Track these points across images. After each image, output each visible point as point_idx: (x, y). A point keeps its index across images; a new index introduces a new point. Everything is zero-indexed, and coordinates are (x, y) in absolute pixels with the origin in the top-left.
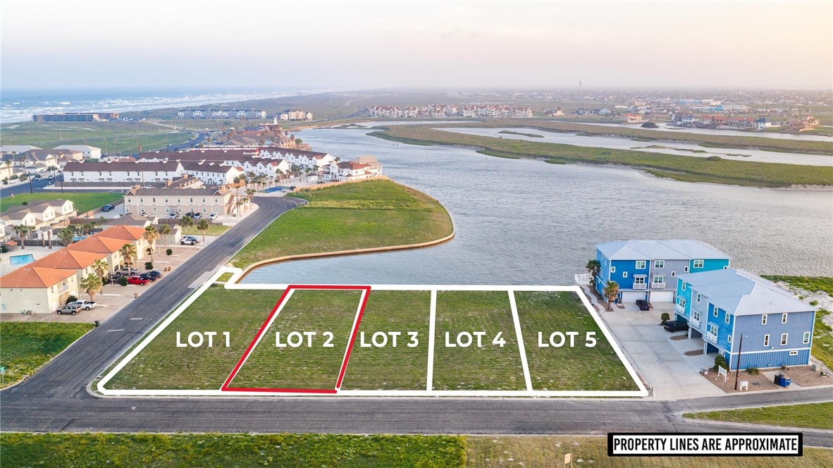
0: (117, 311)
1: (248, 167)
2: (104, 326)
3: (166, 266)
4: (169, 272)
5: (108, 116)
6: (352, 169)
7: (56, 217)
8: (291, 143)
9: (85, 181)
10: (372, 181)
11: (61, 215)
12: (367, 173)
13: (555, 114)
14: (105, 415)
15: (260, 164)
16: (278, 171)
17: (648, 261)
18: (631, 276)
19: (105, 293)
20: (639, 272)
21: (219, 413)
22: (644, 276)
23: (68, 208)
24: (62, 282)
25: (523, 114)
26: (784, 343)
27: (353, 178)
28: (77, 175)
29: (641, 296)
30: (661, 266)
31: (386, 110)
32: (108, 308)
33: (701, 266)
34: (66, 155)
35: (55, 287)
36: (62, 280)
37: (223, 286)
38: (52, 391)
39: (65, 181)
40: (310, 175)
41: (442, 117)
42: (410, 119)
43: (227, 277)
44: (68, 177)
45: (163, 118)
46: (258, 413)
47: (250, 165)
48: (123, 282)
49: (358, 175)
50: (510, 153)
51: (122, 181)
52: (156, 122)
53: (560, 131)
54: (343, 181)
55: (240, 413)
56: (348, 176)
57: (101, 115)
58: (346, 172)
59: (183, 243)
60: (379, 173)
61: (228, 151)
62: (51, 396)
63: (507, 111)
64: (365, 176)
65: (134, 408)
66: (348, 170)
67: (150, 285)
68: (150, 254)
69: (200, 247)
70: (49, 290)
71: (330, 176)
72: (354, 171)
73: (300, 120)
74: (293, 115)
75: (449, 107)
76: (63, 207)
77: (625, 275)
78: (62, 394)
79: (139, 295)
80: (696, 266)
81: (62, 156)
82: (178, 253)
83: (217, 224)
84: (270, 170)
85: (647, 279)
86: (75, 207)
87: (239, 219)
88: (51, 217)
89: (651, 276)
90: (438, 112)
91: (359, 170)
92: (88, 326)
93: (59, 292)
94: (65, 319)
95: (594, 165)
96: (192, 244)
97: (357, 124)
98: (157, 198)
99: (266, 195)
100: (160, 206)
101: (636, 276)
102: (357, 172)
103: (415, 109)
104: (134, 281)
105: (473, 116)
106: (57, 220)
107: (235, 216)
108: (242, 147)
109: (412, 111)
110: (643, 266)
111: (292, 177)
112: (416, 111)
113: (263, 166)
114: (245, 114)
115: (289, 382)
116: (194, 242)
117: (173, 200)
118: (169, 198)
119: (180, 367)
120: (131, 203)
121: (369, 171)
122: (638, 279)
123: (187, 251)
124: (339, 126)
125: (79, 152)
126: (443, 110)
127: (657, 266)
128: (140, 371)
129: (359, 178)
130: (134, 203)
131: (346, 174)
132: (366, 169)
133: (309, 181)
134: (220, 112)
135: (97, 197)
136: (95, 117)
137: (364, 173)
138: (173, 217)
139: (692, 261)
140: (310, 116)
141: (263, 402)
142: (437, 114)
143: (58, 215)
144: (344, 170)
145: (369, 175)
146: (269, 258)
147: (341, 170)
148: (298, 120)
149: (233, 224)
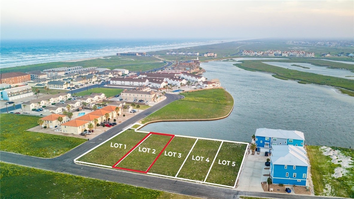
0: (97, 136)
1: (170, 81)
2: (90, 140)
3: (120, 120)
4: (120, 123)
5: (142, 54)
6: (207, 84)
7: (91, 101)
8: (197, 69)
9: (117, 84)
10: (215, 89)
11: (100, 98)
12: (213, 86)
13: (326, 56)
14: (74, 169)
15: (175, 80)
16: (181, 84)
17: (270, 138)
18: (264, 142)
19: (97, 129)
20: (267, 141)
21: (102, 173)
22: (269, 143)
23: (103, 96)
24: (83, 125)
25: (310, 56)
26: (295, 176)
27: (207, 88)
28: (114, 82)
29: (268, 151)
30: (276, 140)
31: (248, 52)
32: (95, 134)
33: (292, 141)
34: (116, 73)
35: (81, 127)
36: (83, 124)
37: (134, 130)
38: (65, 160)
39: (111, 84)
40: (192, 86)
41: (272, 56)
42: (258, 57)
43: (136, 126)
44: (111, 82)
45: (161, 55)
46: (113, 175)
47: (172, 81)
48: (104, 126)
49: (210, 86)
50: (285, 77)
51: (128, 85)
52: (157, 57)
53: (320, 66)
54: (204, 88)
55: (108, 174)
56: (205, 87)
57: (139, 54)
58: (205, 85)
59: (131, 112)
60: (219, 86)
61: (170, 73)
62: (64, 161)
63: (303, 54)
64: (213, 87)
65: (82, 168)
66: (206, 84)
67: (112, 127)
68: (119, 116)
69: (136, 114)
70: (78, 128)
71: (200, 86)
72: (208, 85)
73: (212, 57)
74: (209, 55)
75: (277, 51)
76: (101, 96)
77: (261, 142)
78: (67, 162)
79: (106, 131)
80: (290, 141)
81: (115, 73)
82: (127, 116)
83: (147, 105)
84: (178, 83)
85: (270, 144)
86: (105, 96)
87: (156, 103)
88: (96, 99)
89: (272, 143)
90: (271, 54)
91: (210, 85)
92: (86, 140)
93: (82, 128)
94: (82, 137)
95: (318, 85)
96: (134, 113)
97: (233, 59)
98: (131, 94)
99: (173, 93)
100: (131, 97)
101: (265, 143)
102: (209, 85)
103: (261, 52)
104: (107, 126)
105: (287, 56)
106: (98, 100)
107: (155, 102)
108: (176, 71)
109: (259, 53)
110: (268, 139)
111: (187, 86)
112: (262, 53)
113: (176, 81)
114: (191, 54)
115: (127, 166)
116: (134, 112)
117: (136, 95)
118: (135, 94)
119: (101, 157)
120: (123, 95)
121: (215, 85)
122: (266, 144)
123: (131, 115)
124: (225, 60)
125: (121, 72)
126: (274, 53)
127: (274, 140)
128: (90, 157)
129: (210, 88)
130: (124, 95)
131: (205, 86)
132: (213, 84)
133: (192, 88)
134: (182, 53)
135: (117, 91)
136: (137, 54)
137: (212, 86)
138: (135, 101)
139: (288, 139)
140: (216, 55)
141: (116, 172)
142: (270, 55)
143: (99, 98)
144: (205, 84)
145: (214, 87)
146: (155, 120)
147: (204, 84)
148: (211, 56)
149: (152, 105)
